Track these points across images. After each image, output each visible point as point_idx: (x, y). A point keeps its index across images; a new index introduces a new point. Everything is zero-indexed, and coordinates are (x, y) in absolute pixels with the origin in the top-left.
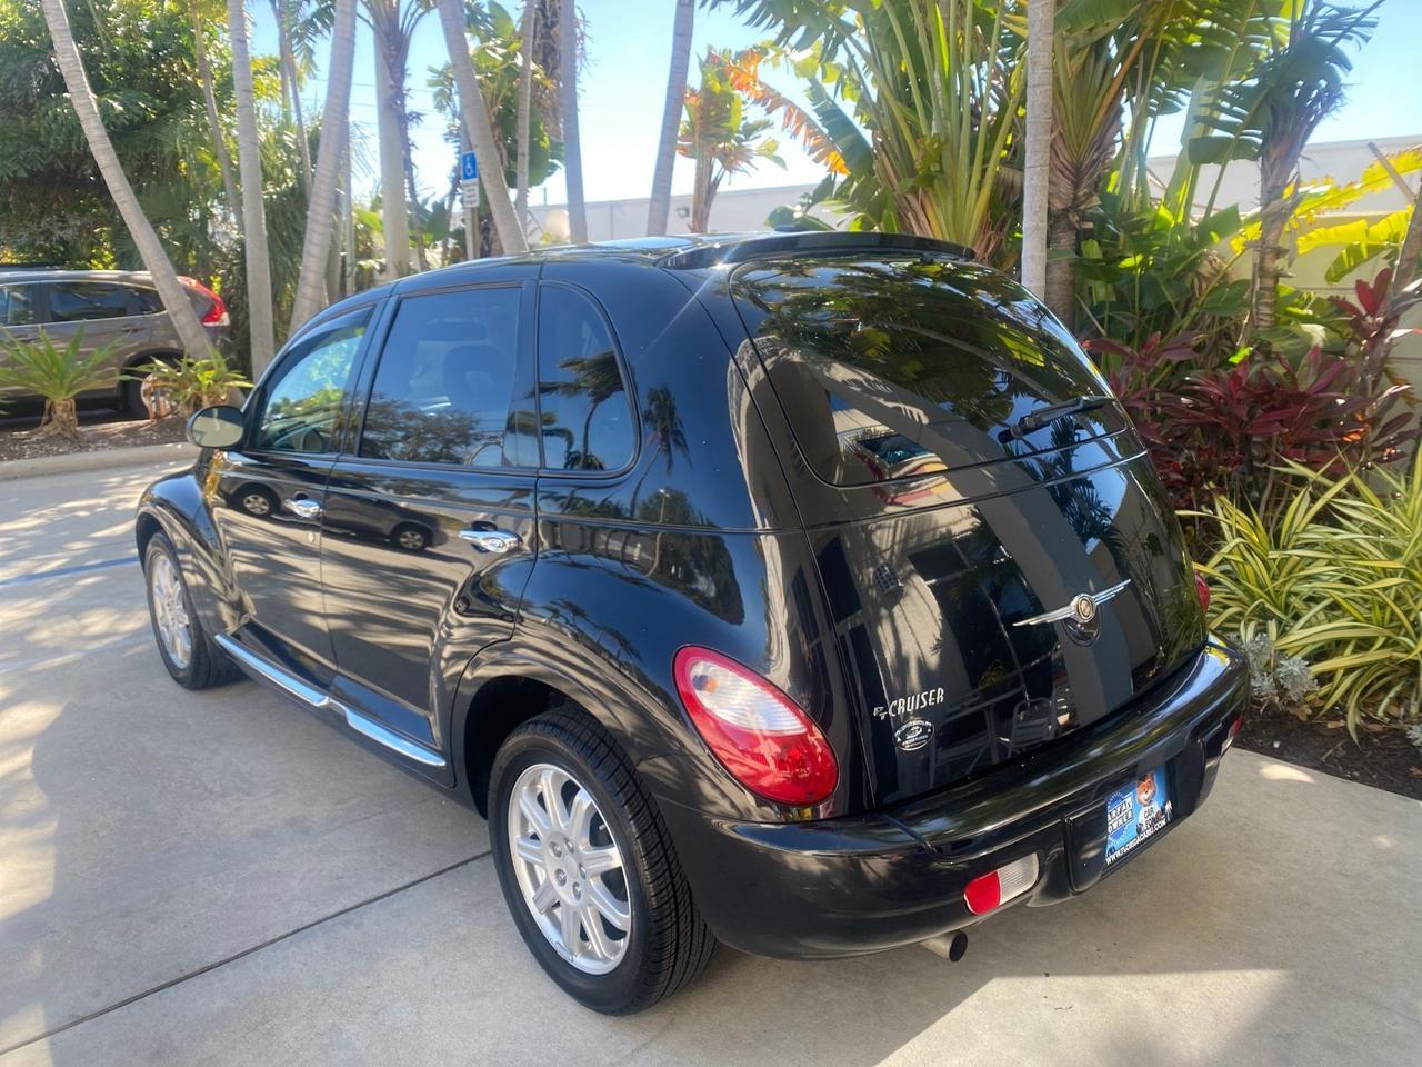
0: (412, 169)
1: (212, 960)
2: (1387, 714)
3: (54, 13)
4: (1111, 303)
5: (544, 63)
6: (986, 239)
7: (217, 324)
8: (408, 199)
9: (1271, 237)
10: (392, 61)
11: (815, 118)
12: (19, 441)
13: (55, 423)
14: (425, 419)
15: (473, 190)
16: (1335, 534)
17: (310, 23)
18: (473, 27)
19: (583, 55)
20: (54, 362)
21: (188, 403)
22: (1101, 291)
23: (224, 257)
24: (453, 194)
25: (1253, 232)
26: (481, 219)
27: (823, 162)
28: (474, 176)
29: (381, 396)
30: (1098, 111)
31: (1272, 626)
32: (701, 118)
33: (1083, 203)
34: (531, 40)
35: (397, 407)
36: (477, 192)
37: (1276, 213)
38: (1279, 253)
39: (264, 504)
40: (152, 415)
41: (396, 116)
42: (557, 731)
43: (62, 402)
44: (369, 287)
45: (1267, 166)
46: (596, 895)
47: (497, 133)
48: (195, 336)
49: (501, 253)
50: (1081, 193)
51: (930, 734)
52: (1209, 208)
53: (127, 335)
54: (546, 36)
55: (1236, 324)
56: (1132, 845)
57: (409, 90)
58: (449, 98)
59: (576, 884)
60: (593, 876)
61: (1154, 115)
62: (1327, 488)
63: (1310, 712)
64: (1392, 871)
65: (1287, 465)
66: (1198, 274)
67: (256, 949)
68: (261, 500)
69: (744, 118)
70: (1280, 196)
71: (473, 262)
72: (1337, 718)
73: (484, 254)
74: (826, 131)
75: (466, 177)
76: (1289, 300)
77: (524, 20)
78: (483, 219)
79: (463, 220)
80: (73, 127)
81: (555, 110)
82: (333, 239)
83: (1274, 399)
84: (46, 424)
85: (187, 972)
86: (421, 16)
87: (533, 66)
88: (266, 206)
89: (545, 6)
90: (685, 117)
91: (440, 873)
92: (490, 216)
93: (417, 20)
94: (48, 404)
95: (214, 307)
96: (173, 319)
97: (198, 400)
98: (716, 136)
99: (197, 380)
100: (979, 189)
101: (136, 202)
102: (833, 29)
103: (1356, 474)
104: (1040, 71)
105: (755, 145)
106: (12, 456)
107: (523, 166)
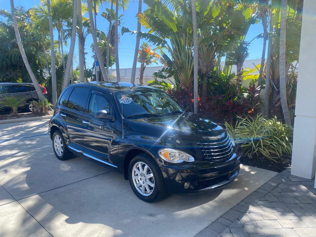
0: (85, 63)
4: (214, 90)
5: (111, 43)
7: (45, 93)
8: (84, 69)
9: (239, 78)
10: (82, 43)
11: (161, 56)
12: (6, 116)
13: (13, 113)
17: (66, 36)
18: (98, 37)
19: (119, 41)
20: (14, 101)
22: (212, 87)
23: (46, 80)
24: (93, 68)
27: (164, 64)
28: (98, 65)
30: (211, 56)
32: (142, 55)
33: (208, 72)
34: (109, 39)
36: (99, 68)
37: (240, 74)
38: (240, 81)
40: (32, 111)
41: (82, 53)
43: (15, 108)
45: (238, 66)
47: (102, 57)
48: (41, 96)
50: (208, 70)
52: (230, 72)
53: (27, 96)
54: (112, 38)
55: (236, 93)
57: (85, 48)
61: (221, 56)
62: (243, 120)
65: (237, 116)
66: (229, 84)
70: (240, 71)
73: (100, 80)
74: (164, 59)
75: (96, 65)
76: (243, 89)
77: (108, 35)
78: (100, 74)
79: (95, 73)
81: (114, 52)
88: (56, 70)
89: (112, 32)
90: (139, 55)
93: (87, 35)
94: (12, 109)
95: (44, 90)
96: (37, 92)
97: (42, 108)
98: (145, 58)
99: (42, 104)
100: (190, 70)
101: (31, 70)
102: (163, 42)
103: (247, 118)
104: (196, 51)
105: (152, 60)
106: (5, 119)
107: (107, 63)
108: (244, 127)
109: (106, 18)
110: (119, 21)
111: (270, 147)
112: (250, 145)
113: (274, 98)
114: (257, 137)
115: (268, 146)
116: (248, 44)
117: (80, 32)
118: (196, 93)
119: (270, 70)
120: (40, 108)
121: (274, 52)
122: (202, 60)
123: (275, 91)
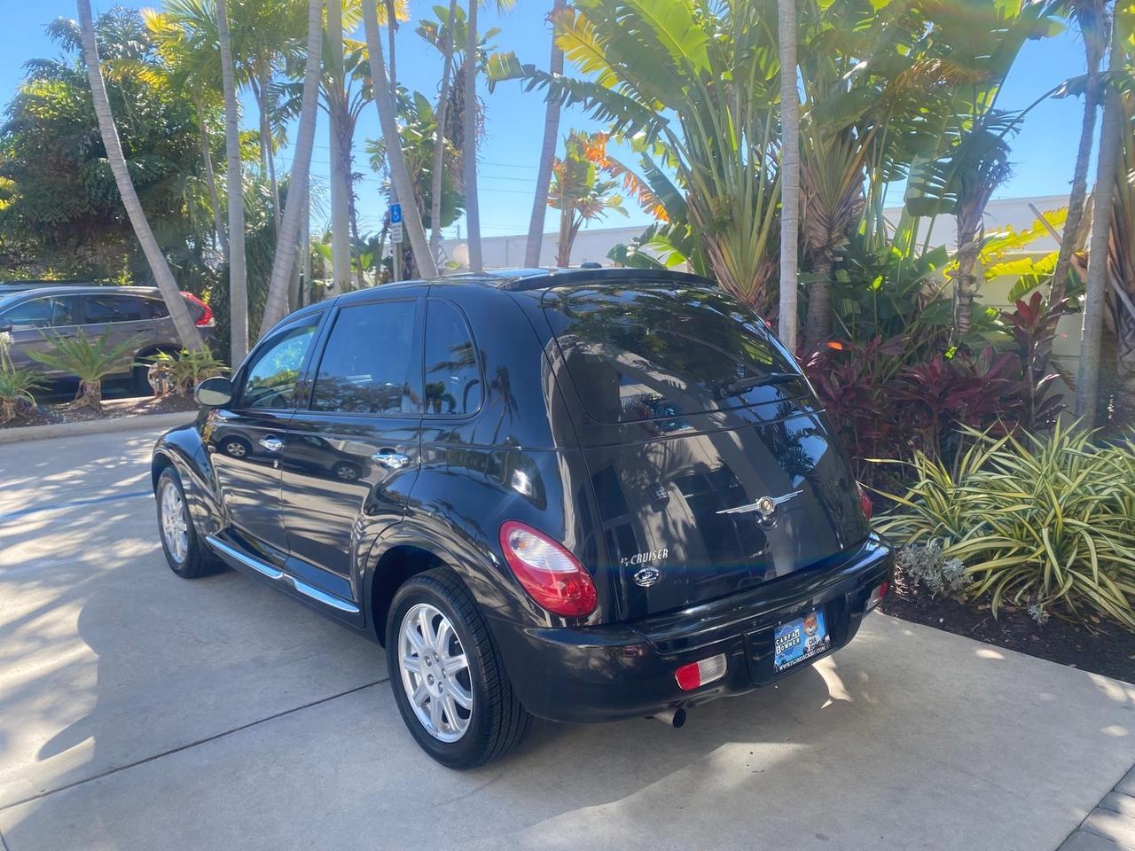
0: (354, 214)
1: (201, 738)
2: (1020, 599)
3: (102, 103)
4: (856, 315)
5: (454, 139)
6: (765, 269)
7: (206, 326)
8: (351, 235)
9: (966, 269)
10: (342, 136)
11: (646, 181)
12: (59, 410)
13: (85, 397)
14: (356, 389)
15: (398, 230)
16: (990, 476)
17: (284, 109)
18: (402, 111)
19: (483, 131)
20: (88, 352)
21: (183, 384)
22: (849, 306)
23: (213, 276)
24: (384, 231)
25: (954, 265)
26: (404, 251)
27: (652, 212)
28: (399, 221)
29: (326, 374)
30: (845, 177)
31: (947, 541)
32: (565, 180)
33: (835, 243)
34: (444, 122)
35: (338, 381)
36: (401, 232)
37: (969, 252)
38: (972, 280)
39: (241, 449)
40: (156, 393)
41: (344, 175)
42: (429, 581)
43: (91, 381)
44: (320, 300)
45: (961, 219)
46: (451, 688)
47: (417, 190)
48: (190, 335)
49: (419, 277)
50: (833, 236)
51: (658, 577)
52: (926, 246)
53: (141, 334)
54: (456, 118)
55: (948, 330)
56: (798, 660)
57: (354, 157)
58: (383, 162)
59: (440, 683)
60: (450, 675)
61: (886, 181)
62: (992, 445)
63: (966, 598)
64: (1000, 697)
65: (966, 430)
66: (921, 294)
67: (230, 732)
68: (239, 446)
69: (598, 180)
70: (971, 240)
71: (398, 283)
72: (985, 603)
73: (407, 277)
74: (654, 191)
75: (394, 221)
77: (440, 106)
78: (406, 251)
79: (391, 252)
80: (109, 183)
81: (461, 172)
82: (295, 265)
83: (958, 382)
84: (79, 398)
85: (185, 744)
86: (364, 105)
87: (445, 141)
88: (246, 239)
89: (454, 96)
90: (554, 180)
91: (354, 691)
92: (410, 249)
93: (361, 107)
94: (81, 383)
95: (204, 313)
96: (175, 322)
97: (192, 382)
98: (576, 193)
99: (191, 367)
100: (759, 233)
101: (153, 237)
102: (653, 121)
103: (1012, 436)
104: (790, 155)
105: (605, 199)
106: (54, 421)
107: (436, 213)
108: (1001, 480)
109: (433, 41)
110: (483, 54)
111: (1123, 570)
112: (1037, 558)
113: (1120, 351)
114: (1066, 525)
115: (1113, 565)
116: (1014, 122)
117: (335, 94)
118: (787, 329)
119: (1108, 234)
120: (184, 381)
121: (1125, 156)
122: (811, 197)
123: (1127, 325)
